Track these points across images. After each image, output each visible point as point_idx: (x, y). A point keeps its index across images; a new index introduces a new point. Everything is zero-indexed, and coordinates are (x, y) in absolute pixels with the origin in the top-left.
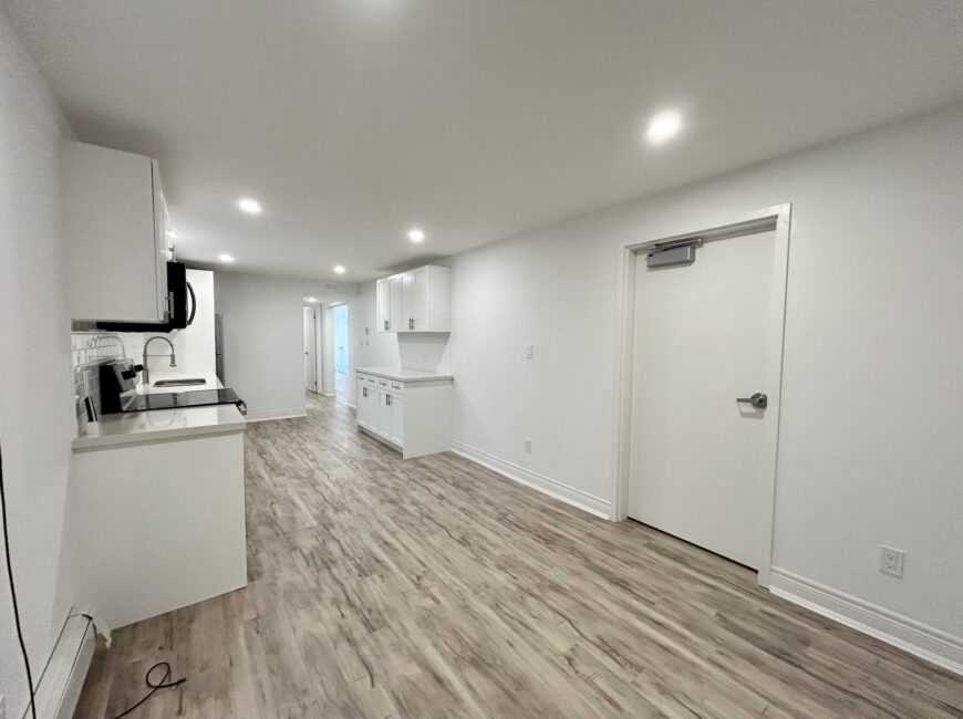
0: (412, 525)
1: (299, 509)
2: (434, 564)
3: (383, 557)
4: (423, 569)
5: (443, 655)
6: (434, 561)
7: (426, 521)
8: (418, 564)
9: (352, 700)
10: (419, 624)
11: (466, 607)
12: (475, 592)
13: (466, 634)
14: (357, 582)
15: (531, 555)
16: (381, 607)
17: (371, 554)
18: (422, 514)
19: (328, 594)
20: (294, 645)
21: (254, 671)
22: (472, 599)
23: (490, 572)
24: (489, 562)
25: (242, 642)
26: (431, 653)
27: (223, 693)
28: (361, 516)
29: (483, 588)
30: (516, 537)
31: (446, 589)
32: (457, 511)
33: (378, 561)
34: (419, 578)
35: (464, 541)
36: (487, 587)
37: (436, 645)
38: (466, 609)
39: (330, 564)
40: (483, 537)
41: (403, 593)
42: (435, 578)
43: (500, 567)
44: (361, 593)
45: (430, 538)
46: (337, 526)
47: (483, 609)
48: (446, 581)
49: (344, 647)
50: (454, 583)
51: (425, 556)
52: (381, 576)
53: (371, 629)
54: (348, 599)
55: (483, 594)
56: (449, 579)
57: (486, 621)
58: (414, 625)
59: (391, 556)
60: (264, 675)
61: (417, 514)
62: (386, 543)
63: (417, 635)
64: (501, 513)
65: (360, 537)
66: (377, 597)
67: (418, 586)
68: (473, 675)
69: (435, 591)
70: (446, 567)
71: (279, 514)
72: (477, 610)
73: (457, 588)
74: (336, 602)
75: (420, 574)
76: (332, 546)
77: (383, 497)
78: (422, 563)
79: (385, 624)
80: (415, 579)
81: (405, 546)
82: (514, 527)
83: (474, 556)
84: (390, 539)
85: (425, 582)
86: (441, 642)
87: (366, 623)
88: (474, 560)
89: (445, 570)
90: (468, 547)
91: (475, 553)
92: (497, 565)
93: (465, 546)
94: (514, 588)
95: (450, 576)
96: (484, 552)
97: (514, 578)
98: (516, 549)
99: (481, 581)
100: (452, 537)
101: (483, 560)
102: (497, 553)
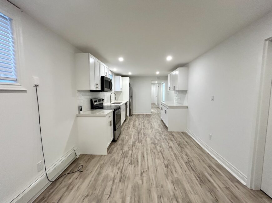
0: (155, 153)
1: (131, 139)
2: (151, 169)
3: (140, 160)
4: (147, 170)
6: (152, 169)
7: (160, 154)
8: (147, 167)
9: (101, 200)
10: (132, 187)
11: (150, 190)
12: (157, 187)
13: (142, 201)
14: (128, 165)
15: (189, 183)
16: (127, 176)
17: (137, 158)
18: (160, 151)
19: (119, 165)
20: (103, 175)
21: (92, 177)
22: (153, 189)
23: (168, 182)
24: (170, 178)
25: (96, 168)
27: (84, 179)
28: (143, 146)
29: (160, 186)
30: (188, 172)
31: (149, 179)
32: (173, 154)
33: (137, 161)
34: (144, 172)
35: (167, 166)
36: (162, 187)
37: (131, 198)
38: (149, 191)
39: (126, 157)
40: (175, 168)
41: (136, 175)
42: (148, 175)
43: (172, 182)
44: (126, 169)
45: (157, 160)
46: (135, 147)
47: (155, 195)
48: (150, 178)
49: (111, 182)
50: (152, 179)
51: (151, 166)
52: (134, 166)
53: (120, 181)
54: (122, 169)
55: (159, 189)
56: (152, 177)
57: (152, 201)
58: (131, 187)
59: (142, 161)
60: (93, 179)
61: (159, 150)
62: (143, 157)
63: (129, 191)
64: (189, 161)
65: (138, 152)
66: (129, 172)
67: (141, 174)
69: (145, 179)
70: (154, 172)
71: (126, 139)
72: (152, 194)
73: (152, 182)
74: (119, 168)
75: (145, 171)
76: (130, 152)
77: (153, 142)
78: (148, 167)
79: (124, 182)
80: (142, 172)
81: (148, 160)
82: (190, 168)
83: (166, 173)
84: (145, 156)
85: (144, 175)
86: (133, 197)
87: (121, 178)
88: (165, 174)
89: (153, 173)
90: (167, 169)
91: (167, 172)
92: (172, 181)
93: (166, 168)
94: (172, 193)
95: (153, 176)
96: (171, 173)
97: (175, 189)
98: (184, 178)
99: (162, 183)
100: (164, 162)
101: (168, 176)
102: (176, 176)
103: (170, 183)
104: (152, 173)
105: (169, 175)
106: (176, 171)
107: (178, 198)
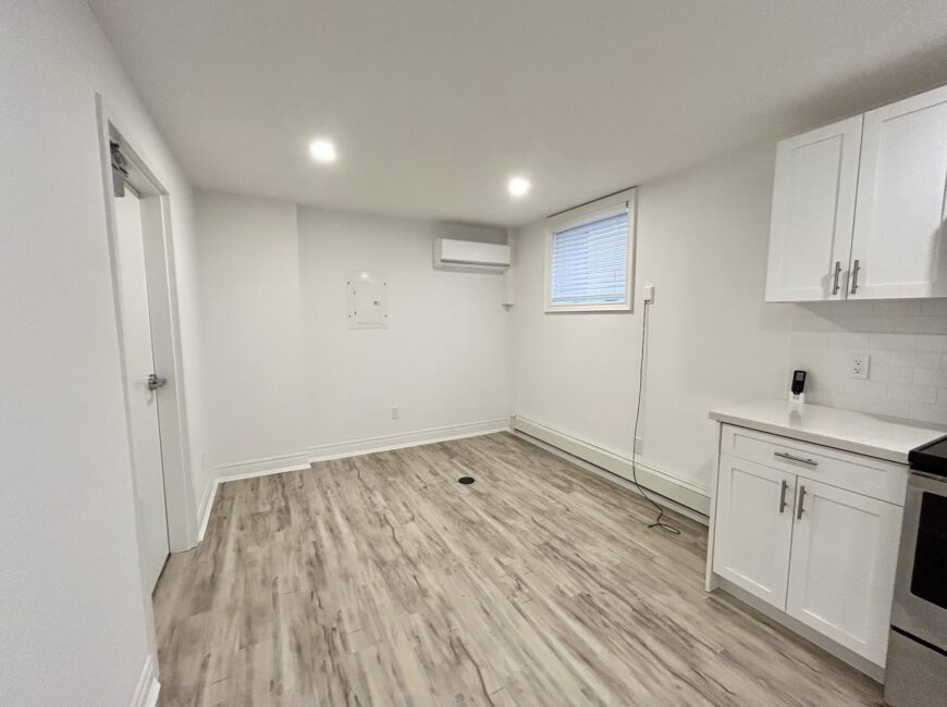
2: (504, 608)
4: (516, 600)
5: (492, 528)
6: (504, 612)
8: (523, 607)
11: (471, 554)
12: (460, 565)
22: (466, 560)
23: (438, 588)
24: (433, 602)
26: (501, 529)
29: (452, 570)
31: (488, 572)
34: (520, 588)
36: (447, 571)
37: (497, 531)
38: (472, 553)
41: (531, 571)
42: (500, 585)
43: (424, 592)
44: (578, 578)
47: (458, 552)
48: (488, 580)
50: (480, 578)
55: (454, 563)
56: (485, 583)
63: (512, 539)
67: (518, 578)
68: (474, 517)
69: (501, 571)
70: (487, 599)
72: (463, 550)
73: (478, 571)
75: (518, 593)
78: (519, 610)
79: (539, 547)
83: (451, 616)
85: (511, 582)
86: (494, 533)
88: (451, 609)
89: (490, 596)
90: (454, 638)
91: (447, 621)
92: (426, 596)
93: (459, 639)
94: (422, 566)
95: (484, 587)
96: (434, 623)
97: (415, 577)
98: (387, 624)
99: (450, 577)
100: (477, 666)
101: (438, 607)
102: (417, 619)
103: (430, 586)
104: (493, 594)
105: (438, 612)
106: (418, 637)
107: (407, 564)
